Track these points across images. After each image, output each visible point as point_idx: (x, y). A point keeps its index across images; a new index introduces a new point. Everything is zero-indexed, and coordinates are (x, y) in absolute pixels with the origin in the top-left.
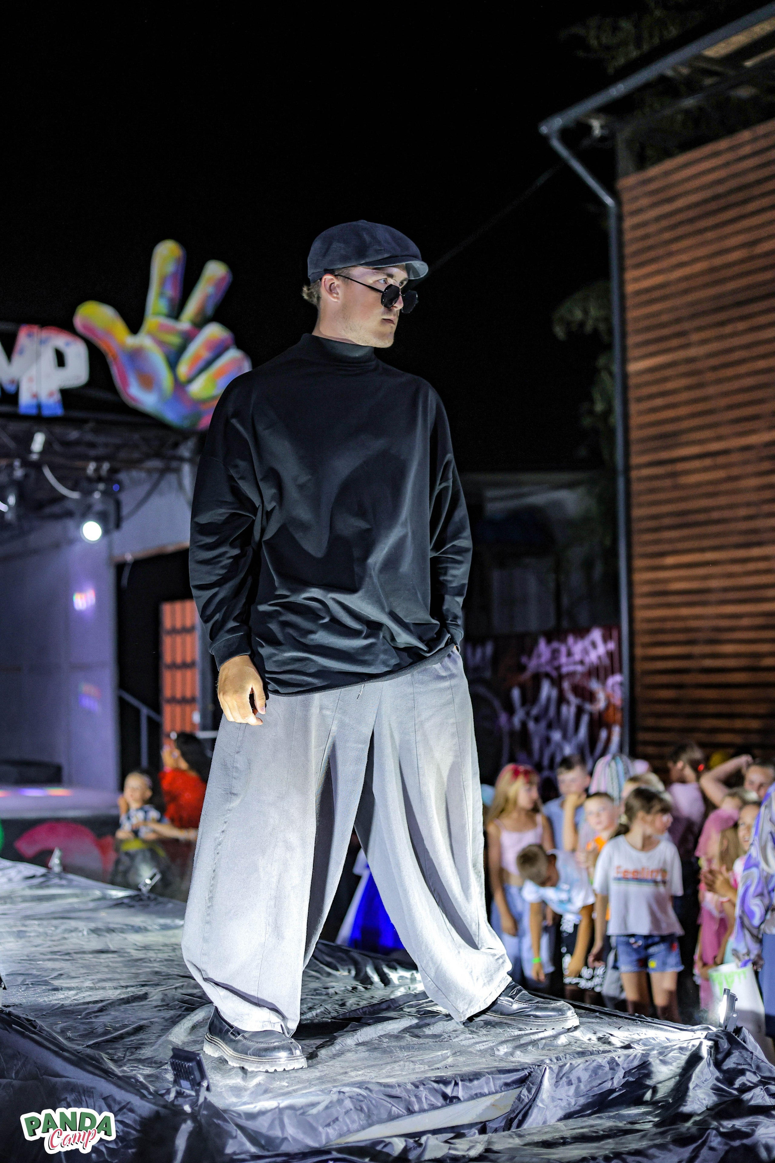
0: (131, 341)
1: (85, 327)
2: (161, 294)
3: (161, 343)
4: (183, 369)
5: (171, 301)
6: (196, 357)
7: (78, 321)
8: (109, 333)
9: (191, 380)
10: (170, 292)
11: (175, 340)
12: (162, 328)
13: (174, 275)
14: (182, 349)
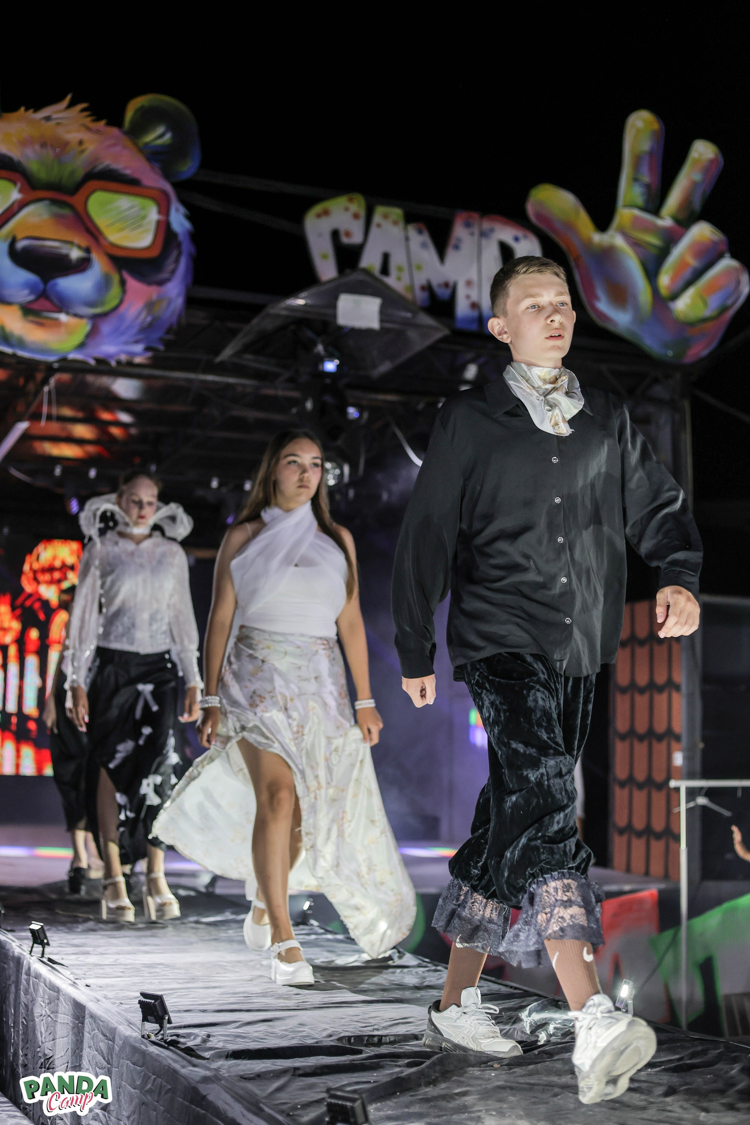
0: (597, 238)
1: (540, 216)
2: (635, 180)
3: (635, 244)
4: (664, 280)
5: (648, 186)
6: (682, 264)
7: (530, 209)
8: (570, 227)
9: (675, 296)
10: (646, 178)
11: (654, 240)
12: (636, 222)
13: (651, 153)
14: (664, 253)
